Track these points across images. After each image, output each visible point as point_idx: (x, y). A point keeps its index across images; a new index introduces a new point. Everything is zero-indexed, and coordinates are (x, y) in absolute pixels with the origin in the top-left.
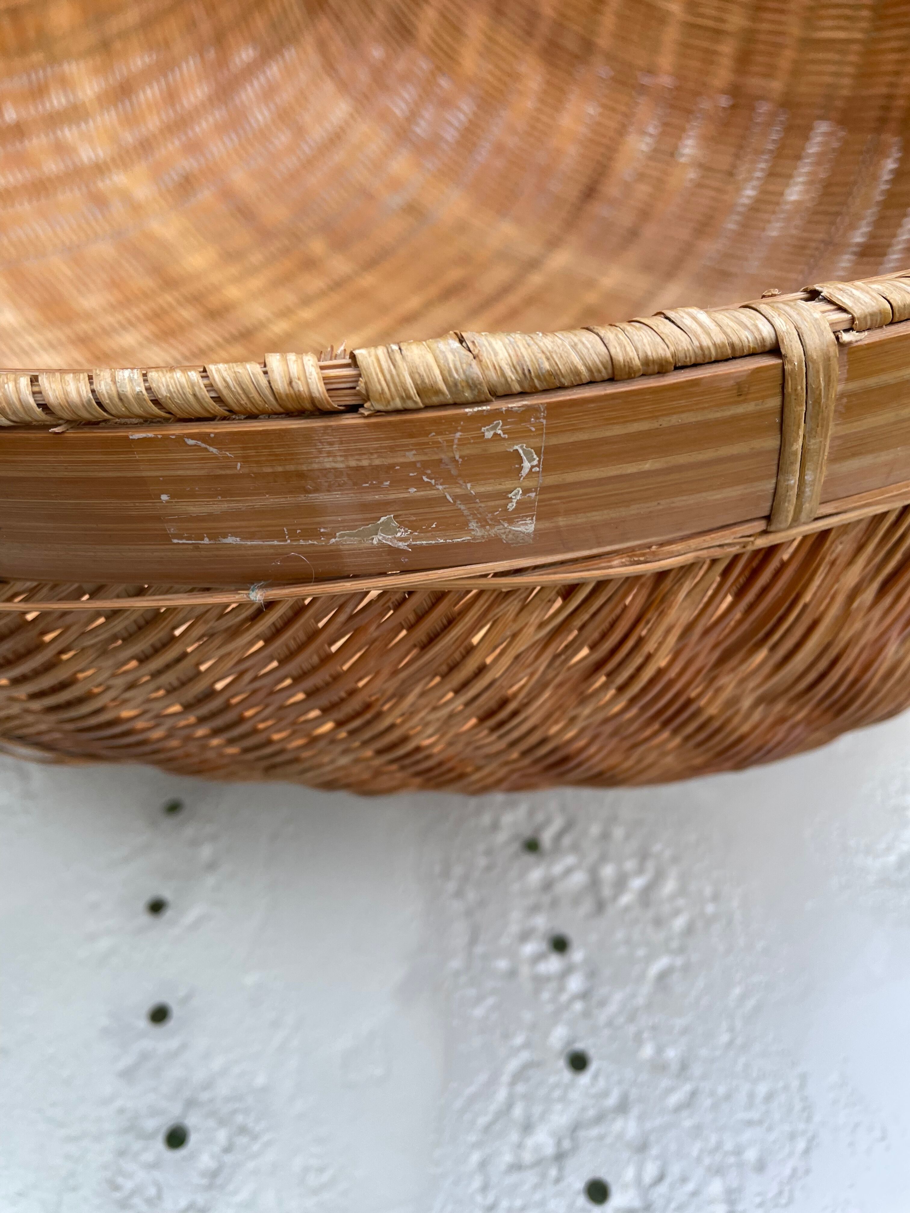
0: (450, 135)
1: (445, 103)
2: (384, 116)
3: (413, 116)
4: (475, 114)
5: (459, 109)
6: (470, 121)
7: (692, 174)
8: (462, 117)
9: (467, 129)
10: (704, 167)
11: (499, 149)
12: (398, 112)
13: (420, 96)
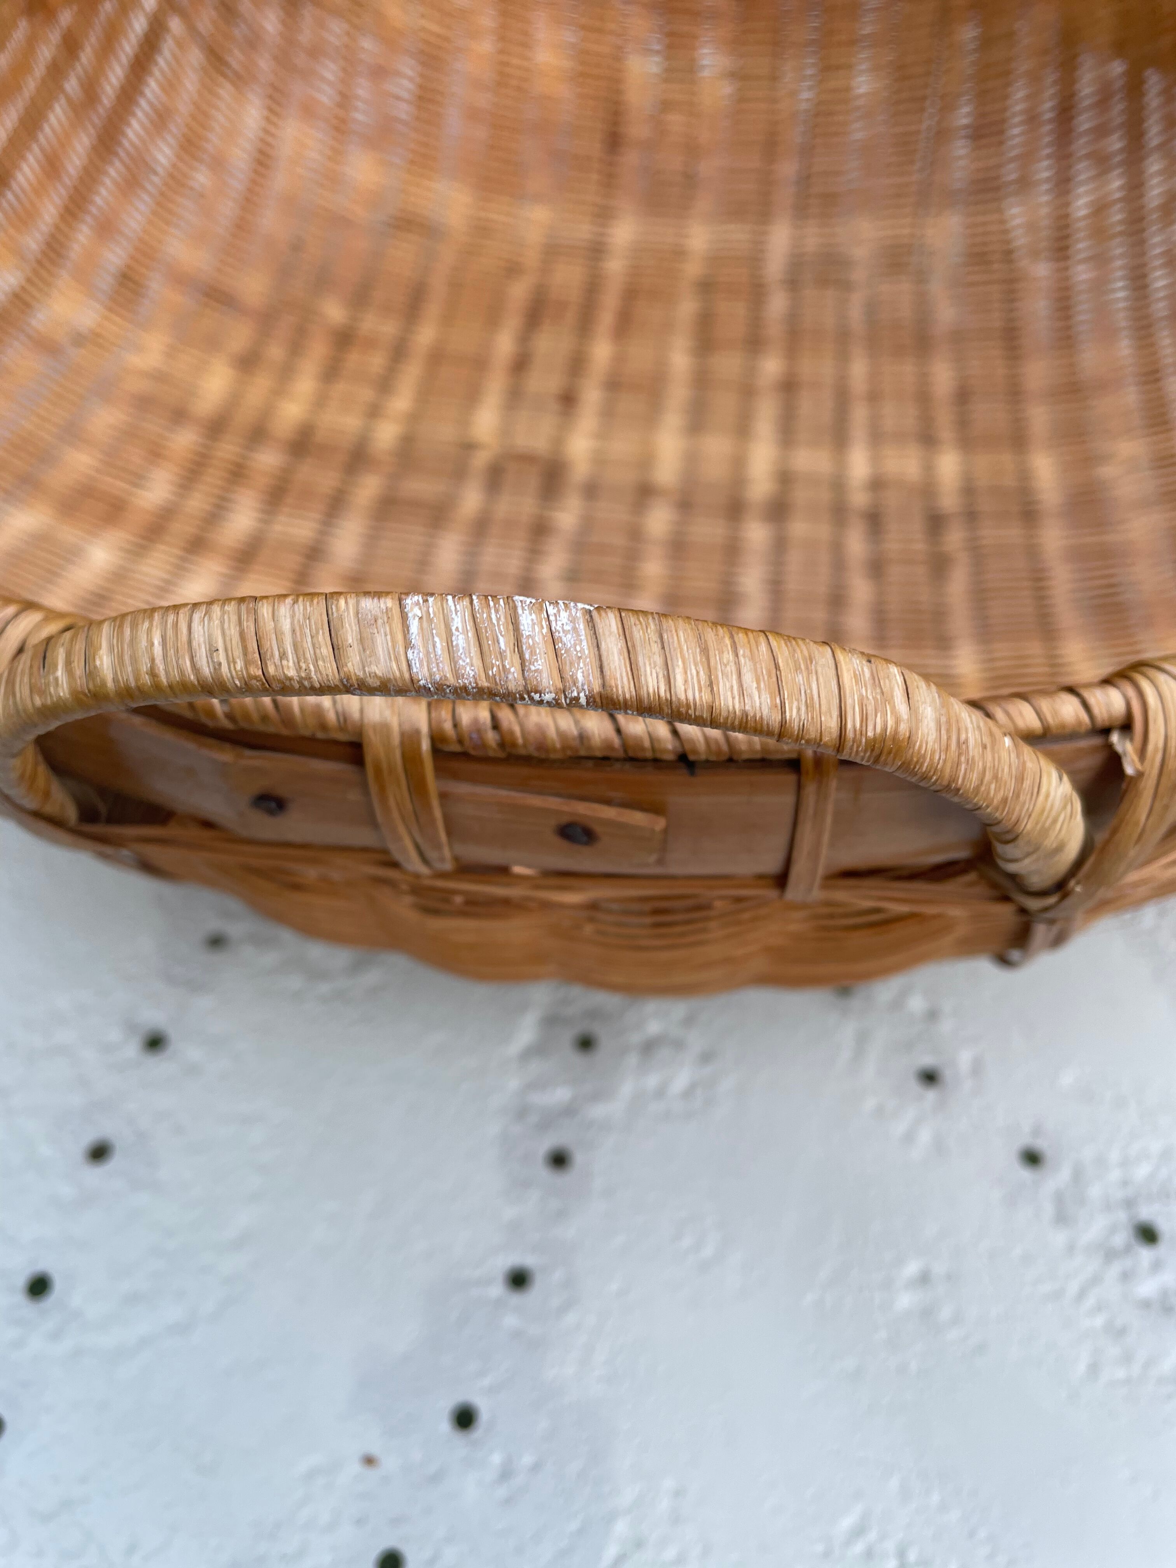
0: (403, 111)
1: (379, 73)
2: (308, 111)
3: (345, 100)
4: (422, 76)
5: (398, 74)
6: (421, 87)
7: (726, 89)
8: (406, 83)
9: (420, 98)
10: (736, 76)
11: (473, 114)
12: (324, 99)
13: (344, 70)
